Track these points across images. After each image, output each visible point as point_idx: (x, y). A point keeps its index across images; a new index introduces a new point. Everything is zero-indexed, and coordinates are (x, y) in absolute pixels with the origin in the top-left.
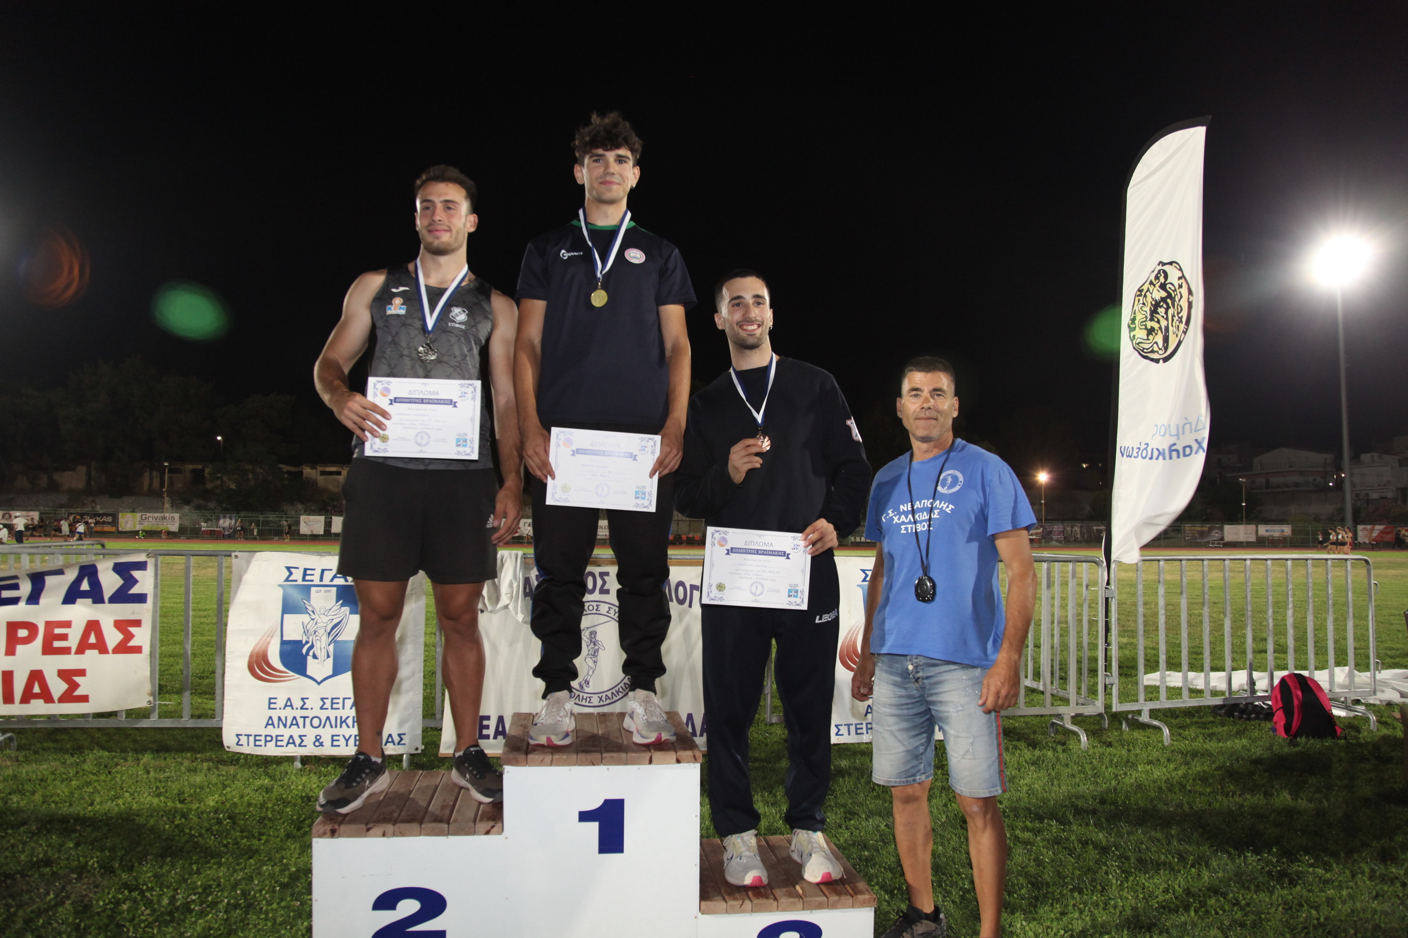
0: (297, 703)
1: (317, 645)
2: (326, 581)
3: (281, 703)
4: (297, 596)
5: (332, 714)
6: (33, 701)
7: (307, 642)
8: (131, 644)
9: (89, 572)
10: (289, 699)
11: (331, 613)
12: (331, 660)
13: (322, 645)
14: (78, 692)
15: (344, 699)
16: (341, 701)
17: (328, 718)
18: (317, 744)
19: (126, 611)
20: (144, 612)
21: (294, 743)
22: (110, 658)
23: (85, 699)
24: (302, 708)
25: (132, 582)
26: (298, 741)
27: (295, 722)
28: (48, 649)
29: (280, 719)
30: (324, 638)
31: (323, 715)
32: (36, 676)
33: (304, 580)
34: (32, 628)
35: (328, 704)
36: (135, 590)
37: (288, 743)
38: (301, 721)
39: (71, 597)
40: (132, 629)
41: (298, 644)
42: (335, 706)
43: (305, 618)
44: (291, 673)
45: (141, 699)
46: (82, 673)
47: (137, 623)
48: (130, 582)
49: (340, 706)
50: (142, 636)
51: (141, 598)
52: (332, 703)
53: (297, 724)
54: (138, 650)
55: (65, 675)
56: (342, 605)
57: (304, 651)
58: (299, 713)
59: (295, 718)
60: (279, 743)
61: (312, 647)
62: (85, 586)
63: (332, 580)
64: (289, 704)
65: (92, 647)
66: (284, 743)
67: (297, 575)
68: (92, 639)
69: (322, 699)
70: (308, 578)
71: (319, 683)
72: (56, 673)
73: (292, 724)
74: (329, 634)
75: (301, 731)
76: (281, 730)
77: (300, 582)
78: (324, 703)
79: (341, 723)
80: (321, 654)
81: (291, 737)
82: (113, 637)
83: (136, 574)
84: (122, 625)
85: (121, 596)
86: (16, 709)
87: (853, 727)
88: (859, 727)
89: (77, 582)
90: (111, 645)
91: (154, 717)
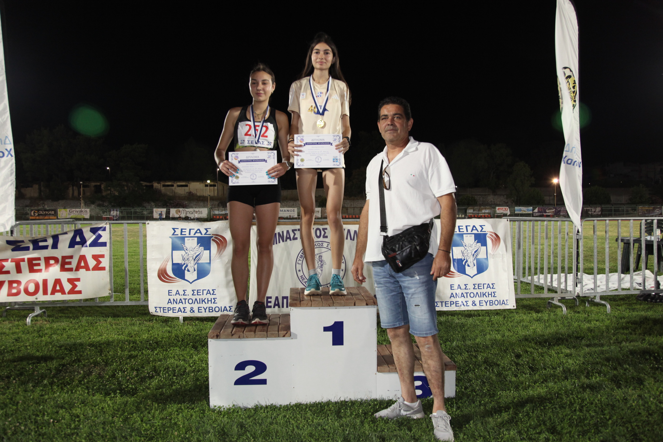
0: (181, 292)
1: (189, 265)
2: (192, 234)
3: (174, 292)
4: (179, 242)
5: (198, 297)
6: (56, 294)
7: (184, 264)
8: (100, 266)
9: (79, 232)
10: (178, 291)
11: (195, 250)
12: (196, 272)
14: (77, 289)
15: (203, 290)
16: (201, 291)
17: (196, 299)
18: (192, 311)
19: (97, 250)
20: (105, 251)
21: (181, 311)
22: (91, 272)
23: (80, 292)
24: (184, 295)
25: (100, 236)
26: (183, 310)
28: (63, 269)
29: (174, 300)
30: (192, 262)
31: (194, 298)
32: (58, 282)
33: (181, 234)
34: (56, 259)
35: (196, 293)
36: (101, 240)
37: (178, 311)
38: (183, 301)
39: (72, 244)
40: (101, 259)
41: (180, 265)
42: (199, 294)
43: (183, 252)
44: (178, 279)
45: (106, 293)
46: (78, 280)
47: (103, 256)
49: (201, 293)
50: (105, 262)
51: (104, 244)
52: (198, 292)
53: (182, 302)
54: (103, 269)
55: (70, 281)
56: (200, 246)
57: (183, 268)
58: (183, 297)
59: (181, 299)
60: (174, 311)
61: (187, 266)
62: (78, 239)
63: (195, 234)
64: (178, 293)
65: (82, 267)
66: (177, 311)
67: (178, 232)
68: (82, 264)
69: (193, 290)
70: (183, 233)
71: (191, 283)
72: (67, 280)
73: (179, 302)
74: (195, 260)
75: (184, 305)
76: (175, 305)
77: (180, 235)
78: (194, 292)
79: (202, 301)
80: (191, 270)
81: (180, 308)
82: (92, 263)
83: (101, 233)
84: (96, 257)
85: (95, 244)
86: (49, 298)
87: (449, 303)
88: (452, 303)
89: (74, 238)
90: (91, 267)
91: (112, 300)
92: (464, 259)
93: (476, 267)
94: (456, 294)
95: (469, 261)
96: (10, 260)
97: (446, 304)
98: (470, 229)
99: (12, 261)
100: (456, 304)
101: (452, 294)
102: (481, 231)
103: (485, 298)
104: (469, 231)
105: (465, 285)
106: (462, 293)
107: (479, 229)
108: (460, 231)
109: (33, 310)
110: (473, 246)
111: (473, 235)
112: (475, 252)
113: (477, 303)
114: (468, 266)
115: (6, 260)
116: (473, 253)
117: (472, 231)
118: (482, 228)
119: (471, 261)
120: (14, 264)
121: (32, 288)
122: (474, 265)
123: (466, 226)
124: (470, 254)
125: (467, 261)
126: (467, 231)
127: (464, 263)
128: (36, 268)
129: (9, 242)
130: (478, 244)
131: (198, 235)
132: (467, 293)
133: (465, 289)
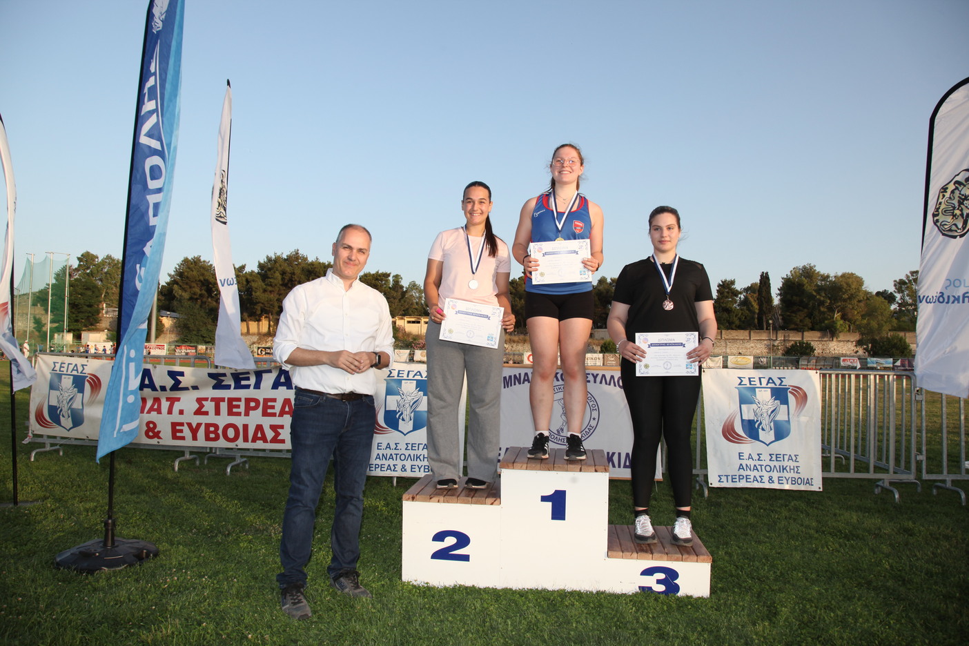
0: (393, 446)
1: (405, 413)
2: (410, 377)
3: (385, 446)
4: (394, 385)
5: (412, 453)
6: (258, 442)
7: (399, 411)
10: (388, 444)
11: (413, 394)
12: (412, 421)
13: (407, 413)
14: (280, 438)
15: (419, 444)
16: (417, 445)
17: (410, 455)
18: (403, 470)
21: (390, 469)
23: (283, 441)
24: (395, 449)
26: (393, 468)
27: (391, 457)
29: (383, 455)
30: (409, 409)
31: (407, 453)
32: (259, 428)
33: (398, 376)
34: (257, 402)
35: (410, 447)
37: (387, 469)
38: (394, 456)
39: (276, 385)
41: (395, 412)
42: (414, 449)
43: (398, 398)
44: (390, 429)
46: (282, 427)
49: (416, 448)
52: (412, 446)
56: (419, 391)
57: (397, 416)
58: (394, 452)
59: (391, 454)
60: (383, 469)
61: (402, 414)
62: (282, 379)
63: (414, 377)
64: (388, 446)
67: (395, 374)
69: (407, 444)
70: (400, 375)
71: (405, 435)
72: (269, 427)
74: (411, 407)
75: (395, 462)
76: (384, 462)
77: (396, 377)
78: (408, 447)
79: (417, 458)
80: (407, 418)
81: (389, 465)
86: (250, 445)
89: (278, 377)
92: (757, 421)
93: (773, 431)
94: (746, 465)
95: (764, 422)
96: (209, 400)
98: (764, 382)
99: (211, 401)
102: (780, 385)
104: (764, 385)
105: (758, 454)
107: (778, 382)
108: (750, 384)
109: (232, 458)
110: (769, 404)
111: (769, 390)
112: (772, 412)
114: (763, 429)
115: (206, 399)
116: (770, 412)
117: (767, 384)
118: (782, 382)
119: (766, 423)
120: (213, 403)
121: (231, 433)
122: (771, 429)
123: (760, 379)
124: (765, 415)
125: (761, 423)
126: (761, 385)
127: (756, 426)
128: (235, 410)
130: (776, 401)
131: (418, 377)
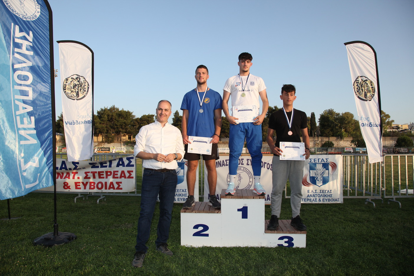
5: (178, 193)
8: (131, 176)
9: (121, 160)
14: (120, 187)
15: (180, 190)
19: (130, 169)
20: (133, 169)
22: (127, 179)
23: (121, 189)
25: (131, 162)
28: (114, 177)
32: (112, 183)
34: (111, 172)
36: (131, 164)
39: (118, 165)
40: (131, 173)
42: (178, 191)
45: (133, 189)
46: (121, 183)
47: (132, 171)
48: (130, 162)
50: (133, 174)
51: (133, 166)
54: (132, 178)
55: (118, 183)
56: (179, 167)
62: (121, 163)
65: (123, 177)
68: (123, 175)
72: (116, 183)
79: (180, 195)
82: (127, 175)
83: (131, 160)
84: (129, 172)
85: (128, 165)
86: (108, 191)
87: (306, 199)
88: (308, 200)
89: (119, 162)
90: (127, 177)
91: (136, 193)
92: (316, 177)
93: (322, 181)
94: (310, 195)
95: (318, 178)
96: (90, 172)
97: (305, 200)
98: (320, 161)
100: (310, 200)
101: (308, 195)
102: (326, 162)
103: (326, 198)
104: (320, 162)
105: (315, 190)
106: (314, 195)
107: (325, 161)
108: (314, 162)
109: (100, 197)
110: (321, 170)
111: (322, 164)
112: (322, 173)
113: (321, 200)
114: (318, 180)
115: (89, 172)
116: (321, 173)
117: (321, 162)
118: (327, 160)
119: (319, 177)
120: (92, 174)
121: (100, 186)
122: (321, 180)
123: (318, 159)
124: (319, 174)
125: (317, 178)
126: (319, 162)
127: (315, 179)
128: (101, 176)
129: (90, 164)
130: (324, 169)
132: (316, 195)
133: (315, 192)
